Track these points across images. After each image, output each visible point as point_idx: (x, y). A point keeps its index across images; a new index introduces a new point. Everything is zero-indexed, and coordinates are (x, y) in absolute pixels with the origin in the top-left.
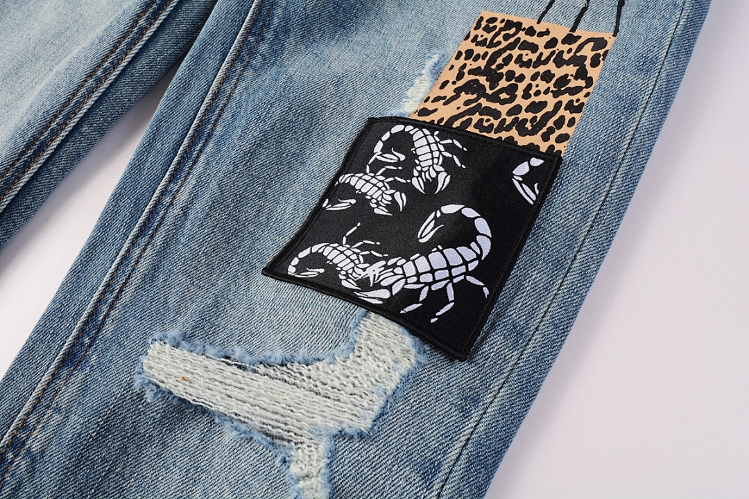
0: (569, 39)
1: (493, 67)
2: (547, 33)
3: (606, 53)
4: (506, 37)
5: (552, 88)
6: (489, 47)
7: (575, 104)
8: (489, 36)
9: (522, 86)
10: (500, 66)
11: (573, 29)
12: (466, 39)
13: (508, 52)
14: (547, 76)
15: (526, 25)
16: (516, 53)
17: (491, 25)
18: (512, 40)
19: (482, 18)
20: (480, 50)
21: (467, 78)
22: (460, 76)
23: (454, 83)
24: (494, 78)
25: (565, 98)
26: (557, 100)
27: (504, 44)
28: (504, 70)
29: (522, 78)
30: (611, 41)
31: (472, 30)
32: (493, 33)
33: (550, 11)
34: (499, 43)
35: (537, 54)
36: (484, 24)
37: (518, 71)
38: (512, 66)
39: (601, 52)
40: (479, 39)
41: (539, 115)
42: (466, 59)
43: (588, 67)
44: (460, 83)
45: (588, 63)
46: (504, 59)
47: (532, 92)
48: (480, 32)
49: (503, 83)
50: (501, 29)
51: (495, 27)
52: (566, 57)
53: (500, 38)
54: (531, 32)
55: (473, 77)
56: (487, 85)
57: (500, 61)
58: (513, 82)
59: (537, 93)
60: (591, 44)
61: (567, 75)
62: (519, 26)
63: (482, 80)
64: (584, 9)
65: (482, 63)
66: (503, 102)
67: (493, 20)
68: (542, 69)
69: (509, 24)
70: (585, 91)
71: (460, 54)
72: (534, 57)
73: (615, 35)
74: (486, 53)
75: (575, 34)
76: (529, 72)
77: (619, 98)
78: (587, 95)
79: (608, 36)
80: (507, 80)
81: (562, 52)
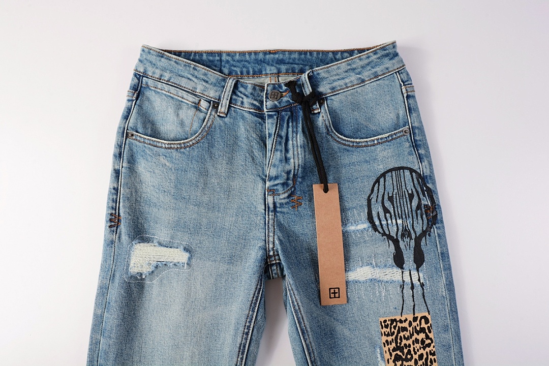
0: (415, 319)
1: (398, 345)
2: (406, 320)
3: (431, 324)
4: (395, 327)
5: (421, 346)
6: (392, 336)
7: (432, 352)
8: (388, 330)
9: (412, 349)
10: (400, 344)
11: (414, 315)
12: (382, 335)
13: (399, 335)
14: (417, 341)
15: (398, 319)
16: (402, 334)
17: (386, 324)
18: (397, 328)
19: (381, 322)
20: (390, 339)
21: (394, 354)
22: (391, 355)
23: (391, 359)
24: (402, 350)
25: (428, 349)
26: (426, 351)
27: (396, 331)
28: (402, 345)
29: (410, 346)
30: (429, 317)
31: (381, 330)
32: (389, 328)
33: (403, 311)
34: (394, 332)
35: (409, 332)
36: (383, 324)
37: (407, 342)
38: (404, 342)
39: (429, 325)
40: (386, 333)
41: (424, 360)
42: (388, 345)
43: (428, 334)
44: (393, 358)
45: (427, 331)
46: (400, 339)
47: (416, 350)
48: (385, 329)
49: (406, 351)
50: (391, 324)
51: (388, 324)
52: (418, 328)
53: (393, 330)
54: (401, 321)
55: (395, 353)
56: (401, 354)
57: (399, 341)
58: (408, 348)
59: (418, 350)
60: (423, 320)
61: (423, 339)
62: (395, 320)
63: (398, 352)
64: (414, 305)
65: (394, 345)
66: (410, 360)
67: (385, 321)
68: (414, 338)
69: (392, 321)
70: (432, 345)
71: (384, 344)
72: (408, 334)
73: (429, 314)
74: (393, 339)
75: (416, 316)
76: (410, 342)
77: (444, 346)
78: (434, 347)
79: (426, 314)
80: (406, 348)
81: (415, 327)
